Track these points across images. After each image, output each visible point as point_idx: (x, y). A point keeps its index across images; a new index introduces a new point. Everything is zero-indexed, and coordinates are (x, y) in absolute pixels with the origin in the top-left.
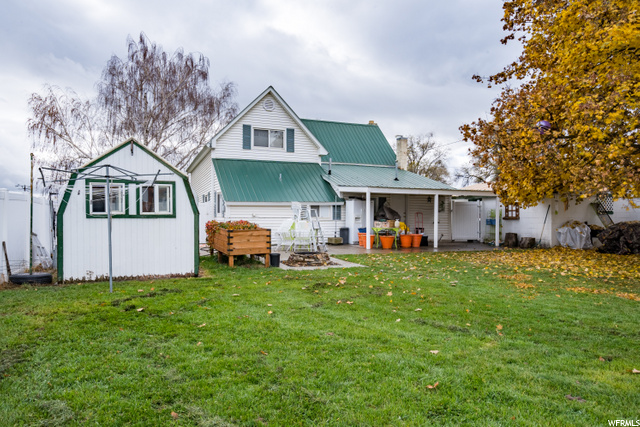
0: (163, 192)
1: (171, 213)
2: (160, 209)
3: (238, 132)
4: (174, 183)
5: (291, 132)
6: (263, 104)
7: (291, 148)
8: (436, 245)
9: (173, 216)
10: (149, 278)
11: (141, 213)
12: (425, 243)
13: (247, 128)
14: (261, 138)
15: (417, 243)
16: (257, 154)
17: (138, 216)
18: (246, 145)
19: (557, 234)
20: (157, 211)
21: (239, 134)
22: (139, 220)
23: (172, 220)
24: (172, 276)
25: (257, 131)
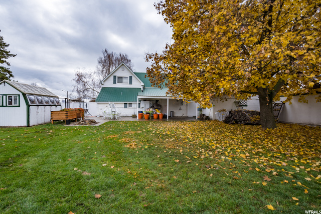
1: (18, 105)
2: (14, 104)
3: (112, 78)
4: (19, 95)
5: (131, 78)
6: (121, 68)
7: (131, 83)
8: (168, 118)
9: (19, 106)
11: (8, 105)
12: (165, 117)
13: (115, 77)
14: (120, 80)
15: (161, 117)
16: (118, 85)
17: (6, 106)
18: (115, 82)
20: (13, 105)
21: (112, 79)
22: (7, 108)
23: (19, 108)
24: (19, 127)
25: (118, 77)
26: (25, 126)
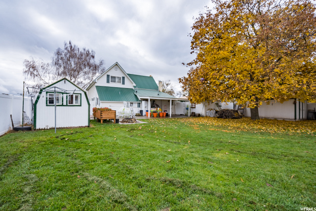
0: (77, 97)
2: (76, 103)
4: (81, 94)
5: (123, 78)
6: (114, 68)
7: (123, 83)
8: (170, 116)
9: (81, 106)
10: (71, 128)
11: (68, 104)
12: (167, 115)
13: (108, 76)
14: (113, 79)
15: (165, 115)
16: (111, 85)
17: (67, 105)
18: (108, 82)
19: (206, 112)
20: (74, 104)
21: (105, 77)
22: (67, 107)
23: (80, 107)
24: (80, 127)
25: (111, 77)
26: (86, 126)
